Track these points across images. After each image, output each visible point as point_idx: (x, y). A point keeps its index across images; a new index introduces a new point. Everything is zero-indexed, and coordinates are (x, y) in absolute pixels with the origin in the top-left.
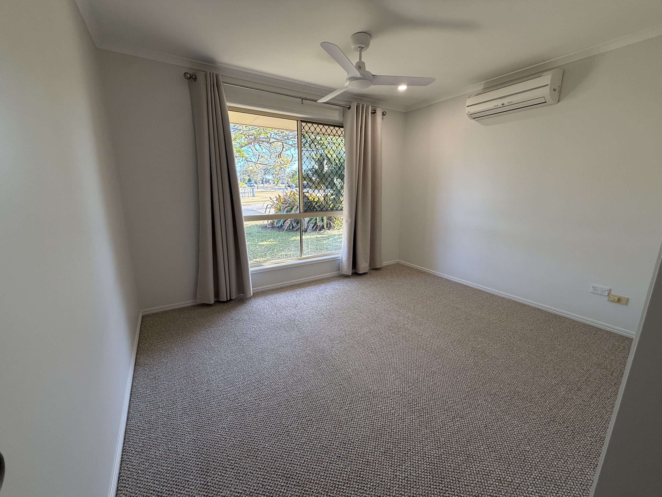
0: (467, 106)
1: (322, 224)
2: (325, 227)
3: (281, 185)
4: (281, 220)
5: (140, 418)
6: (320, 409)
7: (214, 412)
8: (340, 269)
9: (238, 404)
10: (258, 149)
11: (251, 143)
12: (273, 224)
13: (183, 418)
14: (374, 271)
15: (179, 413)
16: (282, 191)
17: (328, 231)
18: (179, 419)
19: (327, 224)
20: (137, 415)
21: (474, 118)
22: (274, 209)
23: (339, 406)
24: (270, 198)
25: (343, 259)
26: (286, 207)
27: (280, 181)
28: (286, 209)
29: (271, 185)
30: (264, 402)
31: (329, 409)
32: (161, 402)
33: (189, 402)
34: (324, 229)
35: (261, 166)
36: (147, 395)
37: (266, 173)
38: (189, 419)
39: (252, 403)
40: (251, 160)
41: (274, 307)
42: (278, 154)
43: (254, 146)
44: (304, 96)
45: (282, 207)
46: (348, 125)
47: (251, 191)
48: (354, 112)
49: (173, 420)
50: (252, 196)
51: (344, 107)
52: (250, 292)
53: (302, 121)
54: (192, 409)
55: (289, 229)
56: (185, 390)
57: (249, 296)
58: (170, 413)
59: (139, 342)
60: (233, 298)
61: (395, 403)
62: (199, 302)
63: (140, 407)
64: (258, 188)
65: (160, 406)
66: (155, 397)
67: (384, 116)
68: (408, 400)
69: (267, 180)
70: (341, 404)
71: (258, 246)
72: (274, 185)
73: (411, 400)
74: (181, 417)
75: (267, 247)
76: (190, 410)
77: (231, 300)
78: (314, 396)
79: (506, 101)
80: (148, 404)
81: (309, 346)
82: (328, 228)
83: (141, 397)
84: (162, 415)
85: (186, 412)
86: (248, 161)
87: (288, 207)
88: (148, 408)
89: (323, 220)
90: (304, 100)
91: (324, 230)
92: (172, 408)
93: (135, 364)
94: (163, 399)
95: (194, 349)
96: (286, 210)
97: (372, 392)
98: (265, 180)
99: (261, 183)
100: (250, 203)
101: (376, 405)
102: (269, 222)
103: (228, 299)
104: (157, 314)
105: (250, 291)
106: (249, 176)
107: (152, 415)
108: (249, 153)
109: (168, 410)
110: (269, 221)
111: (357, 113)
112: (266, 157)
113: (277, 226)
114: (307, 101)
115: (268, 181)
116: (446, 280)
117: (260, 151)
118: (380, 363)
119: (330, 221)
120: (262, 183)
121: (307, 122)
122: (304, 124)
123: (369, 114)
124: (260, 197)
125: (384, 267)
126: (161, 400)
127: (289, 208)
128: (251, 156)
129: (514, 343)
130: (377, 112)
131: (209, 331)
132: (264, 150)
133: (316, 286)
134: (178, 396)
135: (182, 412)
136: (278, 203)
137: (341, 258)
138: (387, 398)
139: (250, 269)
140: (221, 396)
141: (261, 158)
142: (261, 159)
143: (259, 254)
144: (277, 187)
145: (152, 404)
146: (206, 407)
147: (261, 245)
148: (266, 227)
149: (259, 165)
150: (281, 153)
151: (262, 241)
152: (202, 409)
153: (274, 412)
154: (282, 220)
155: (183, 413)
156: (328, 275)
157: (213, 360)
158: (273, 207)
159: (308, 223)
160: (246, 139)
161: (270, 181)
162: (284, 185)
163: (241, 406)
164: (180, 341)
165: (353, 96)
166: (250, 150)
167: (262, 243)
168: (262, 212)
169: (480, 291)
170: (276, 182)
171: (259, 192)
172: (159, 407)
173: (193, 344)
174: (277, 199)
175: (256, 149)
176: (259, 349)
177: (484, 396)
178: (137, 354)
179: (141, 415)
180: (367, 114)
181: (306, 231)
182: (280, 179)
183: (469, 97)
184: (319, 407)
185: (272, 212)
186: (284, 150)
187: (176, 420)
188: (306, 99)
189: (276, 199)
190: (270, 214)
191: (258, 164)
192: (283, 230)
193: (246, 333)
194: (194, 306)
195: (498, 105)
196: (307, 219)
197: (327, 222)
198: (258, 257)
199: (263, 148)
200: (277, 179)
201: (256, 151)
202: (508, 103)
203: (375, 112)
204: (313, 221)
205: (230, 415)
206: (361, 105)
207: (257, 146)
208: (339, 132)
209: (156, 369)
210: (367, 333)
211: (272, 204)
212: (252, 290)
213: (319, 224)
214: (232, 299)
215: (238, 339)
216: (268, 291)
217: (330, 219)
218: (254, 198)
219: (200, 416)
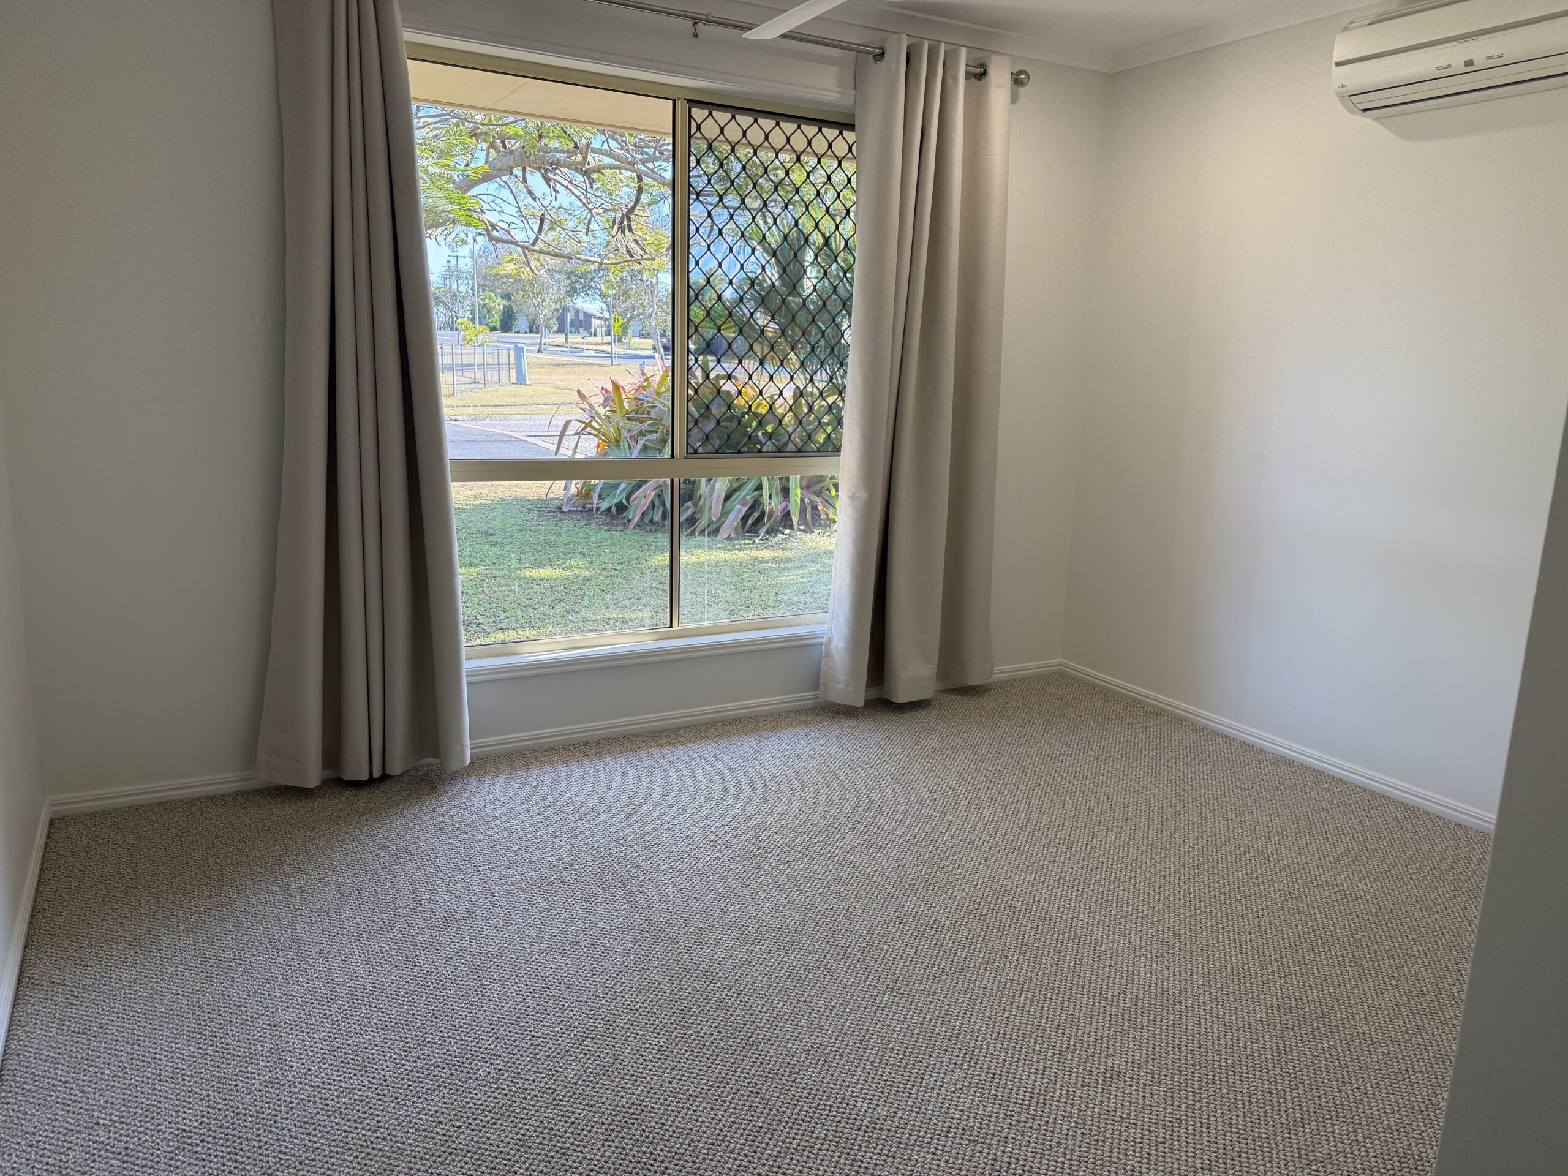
0: (1338, 64)
1: (780, 508)
2: (795, 519)
3: (637, 340)
4: (617, 486)
5: (30, 1153)
6: (667, 1168)
7: (285, 1153)
8: (822, 681)
9: (375, 1131)
10: (538, 194)
11: (511, 168)
12: (585, 495)
13: (179, 1163)
14: (959, 698)
15: (166, 1148)
16: (635, 366)
17: (806, 537)
18: (163, 1167)
19: (803, 511)
20: (18, 1143)
21: (1366, 110)
22: (596, 441)
23: (737, 1162)
24: (579, 392)
25: (833, 644)
26: (642, 434)
27: (634, 326)
28: (642, 442)
29: (598, 339)
30: (468, 1131)
31: (699, 1169)
32: (104, 1108)
33: (203, 1116)
34: (791, 527)
35: (552, 261)
36: (56, 1083)
37: (575, 290)
38: (197, 1168)
39: (424, 1134)
40: (506, 237)
41: (546, 813)
42: (619, 214)
43: (525, 180)
44: (701, 10)
45: (624, 433)
46: (870, 123)
47: (512, 360)
48: (898, 70)
49: (143, 1166)
50: (514, 380)
51: (858, 51)
52: (463, 752)
53: (692, 102)
54: (210, 1139)
55: (651, 521)
56: (191, 1076)
57: (454, 766)
58: (132, 1146)
59: (34, 908)
60: (396, 767)
61: (943, 1164)
62: (265, 777)
63: (30, 1121)
64: (539, 352)
65: (101, 1122)
66: (83, 1092)
67: (1021, 90)
68: (994, 1160)
69: (581, 317)
70: (746, 1155)
71: (516, 582)
72: (608, 339)
73: (1006, 1160)
74: (172, 1159)
75: (551, 585)
76: (202, 1141)
77: (385, 777)
78: (653, 1124)
79: (1480, 51)
80: (60, 1113)
81: (659, 956)
82: (806, 523)
83: (34, 1089)
84: (107, 1151)
85: (190, 1144)
86: (498, 240)
87: (651, 432)
88: (57, 1124)
89: (785, 491)
90: (700, 25)
91: (787, 531)
92: (142, 1129)
93: (21, 973)
94: (110, 1100)
95: (233, 945)
96: (639, 446)
97: (865, 1123)
98: (570, 317)
99: (555, 328)
100: (506, 410)
101: (871, 1166)
102: (573, 490)
103: (376, 775)
104: (105, 813)
105: (462, 745)
106: (507, 297)
107: (70, 1148)
108: (505, 206)
109: (128, 1136)
110: (575, 486)
111: (911, 79)
112: (570, 224)
113: (604, 505)
114: (713, 27)
115: (583, 323)
116: (1248, 748)
117: (546, 203)
118: (917, 1031)
119: (815, 498)
120: (561, 330)
121: (711, 106)
122: (699, 114)
123: (955, 79)
124: (549, 390)
125: (1001, 685)
126: (106, 1102)
127: (653, 436)
128: (510, 219)
129: (1454, 990)
130: (993, 71)
131: (294, 886)
132: (564, 198)
133: (722, 743)
134: (164, 1094)
135: (176, 1144)
136: (609, 414)
137: (824, 640)
138: (917, 1148)
139: (468, 666)
140: (315, 1102)
141: (551, 229)
142: (551, 233)
143: (520, 614)
144: (618, 349)
145: (71, 1115)
146: (258, 1135)
147: (533, 580)
148: (560, 508)
149: (542, 257)
150: (631, 210)
151: (538, 564)
152: (247, 1139)
153: (500, 1167)
154: (623, 486)
155: (178, 1148)
156: (774, 701)
157: (298, 983)
158: (589, 429)
159: (727, 498)
160: (492, 151)
161: (595, 322)
162: (649, 342)
163: (384, 1139)
164: (185, 913)
165: (896, 10)
166: (505, 193)
167: (537, 573)
168: (545, 448)
169: (1373, 793)
170: (616, 330)
171: (543, 365)
172: (98, 1124)
173: (229, 927)
174: (606, 400)
175: (530, 193)
176: (469, 958)
177: (1282, 1163)
178: (26, 947)
179: (31, 1146)
180: (949, 81)
181: (716, 532)
182: (632, 318)
183: (1346, 29)
184: (663, 1161)
185: (588, 448)
186: (644, 198)
187: (152, 1167)
188: (708, 21)
189: (602, 400)
190: (578, 456)
191: (536, 255)
192: (625, 526)
193: (429, 901)
194: (245, 794)
195: (1449, 66)
196: (722, 485)
197: (802, 500)
198: (514, 625)
199: (559, 187)
200: (623, 314)
201: (530, 200)
202: (1489, 58)
203: (985, 73)
204: (746, 494)
205: (341, 1165)
206: (926, 44)
207: (536, 180)
208: (840, 148)
209: (94, 1001)
210: (887, 922)
211: (585, 417)
212: (468, 742)
213: (773, 504)
214: (391, 777)
215: (398, 917)
216: (535, 751)
217: (817, 488)
218: (521, 389)
219: (236, 1161)
